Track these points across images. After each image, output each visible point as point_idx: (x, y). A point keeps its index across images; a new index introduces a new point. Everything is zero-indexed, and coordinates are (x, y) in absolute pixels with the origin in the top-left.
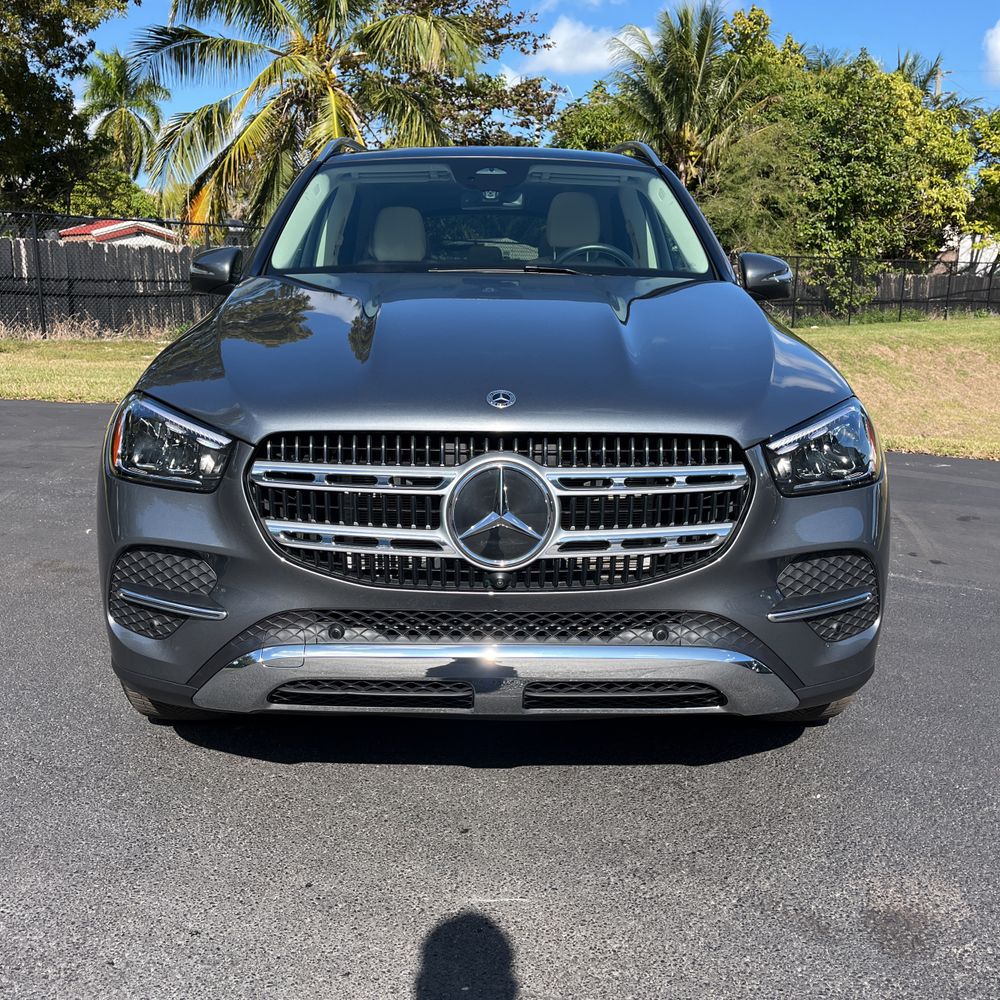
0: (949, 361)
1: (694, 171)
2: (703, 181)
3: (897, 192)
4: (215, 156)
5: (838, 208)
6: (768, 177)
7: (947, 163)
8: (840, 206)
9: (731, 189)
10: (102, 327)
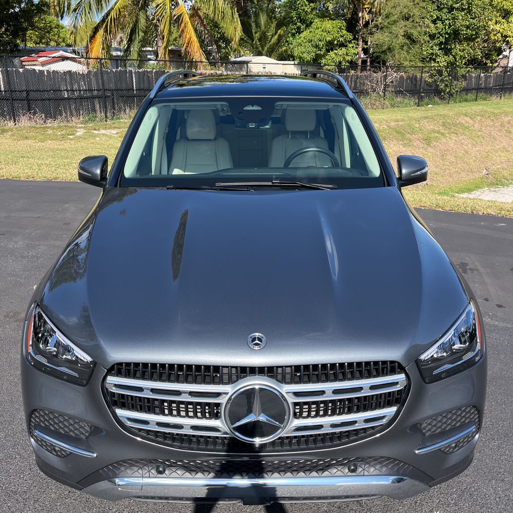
0: (502, 125)
1: (367, 17)
2: (372, 21)
3: (478, 28)
4: (103, 14)
5: (446, 38)
6: (408, 20)
7: (505, 10)
8: (447, 36)
9: (387, 28)
10: (46, 117)
